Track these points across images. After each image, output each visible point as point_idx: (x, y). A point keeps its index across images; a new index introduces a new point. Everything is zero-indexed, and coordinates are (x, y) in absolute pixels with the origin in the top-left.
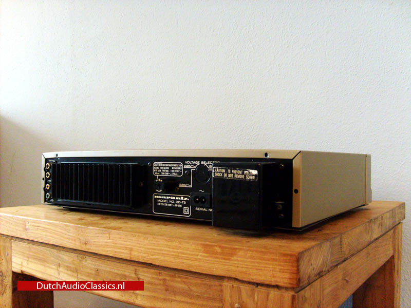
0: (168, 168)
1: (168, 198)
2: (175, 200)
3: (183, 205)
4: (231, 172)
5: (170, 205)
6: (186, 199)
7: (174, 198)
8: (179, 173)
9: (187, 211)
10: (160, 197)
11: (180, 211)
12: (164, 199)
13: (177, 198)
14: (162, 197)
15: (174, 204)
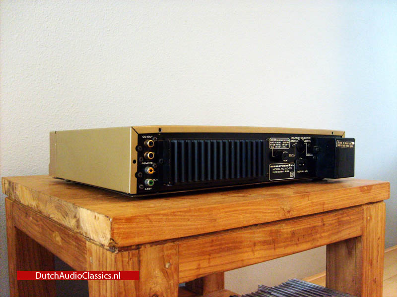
0: (280, 142)
1: (280, 166)
2: (285, 167)
3: (290, 170)
5: (282, 172)
6: (292, 165)
7: (284, 166)
8: (288, 146)
9: (292, 174)
10: (275, 166)
11: (288, 175)
12: (277, 168)
13: (286, 166)
14: (276, 166)
15: (284, 171)
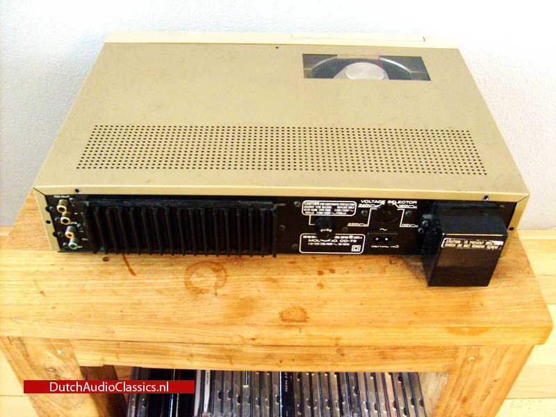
0: (330, 207)
3: (352, 244)
4: (468, 243)
5: (330, 244)
6: (357, 238)
7: (339, 237)
8: (350, 213)
9: (357, 248)
10: (314, 237)
13: (342, 237)
